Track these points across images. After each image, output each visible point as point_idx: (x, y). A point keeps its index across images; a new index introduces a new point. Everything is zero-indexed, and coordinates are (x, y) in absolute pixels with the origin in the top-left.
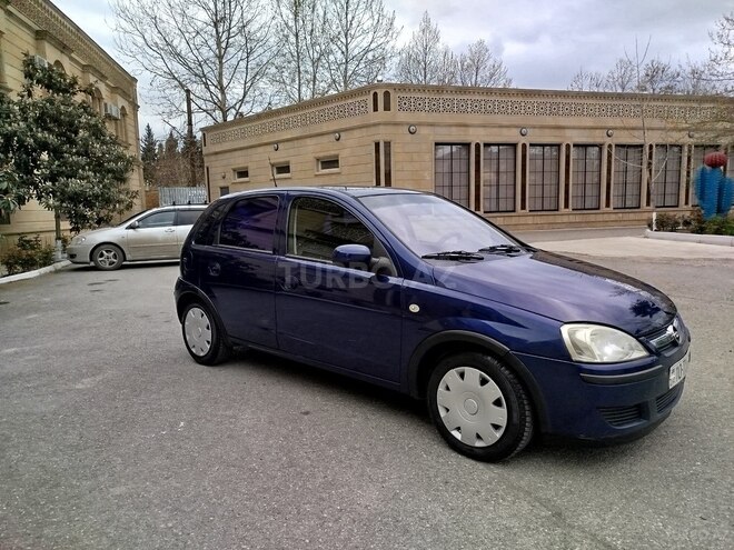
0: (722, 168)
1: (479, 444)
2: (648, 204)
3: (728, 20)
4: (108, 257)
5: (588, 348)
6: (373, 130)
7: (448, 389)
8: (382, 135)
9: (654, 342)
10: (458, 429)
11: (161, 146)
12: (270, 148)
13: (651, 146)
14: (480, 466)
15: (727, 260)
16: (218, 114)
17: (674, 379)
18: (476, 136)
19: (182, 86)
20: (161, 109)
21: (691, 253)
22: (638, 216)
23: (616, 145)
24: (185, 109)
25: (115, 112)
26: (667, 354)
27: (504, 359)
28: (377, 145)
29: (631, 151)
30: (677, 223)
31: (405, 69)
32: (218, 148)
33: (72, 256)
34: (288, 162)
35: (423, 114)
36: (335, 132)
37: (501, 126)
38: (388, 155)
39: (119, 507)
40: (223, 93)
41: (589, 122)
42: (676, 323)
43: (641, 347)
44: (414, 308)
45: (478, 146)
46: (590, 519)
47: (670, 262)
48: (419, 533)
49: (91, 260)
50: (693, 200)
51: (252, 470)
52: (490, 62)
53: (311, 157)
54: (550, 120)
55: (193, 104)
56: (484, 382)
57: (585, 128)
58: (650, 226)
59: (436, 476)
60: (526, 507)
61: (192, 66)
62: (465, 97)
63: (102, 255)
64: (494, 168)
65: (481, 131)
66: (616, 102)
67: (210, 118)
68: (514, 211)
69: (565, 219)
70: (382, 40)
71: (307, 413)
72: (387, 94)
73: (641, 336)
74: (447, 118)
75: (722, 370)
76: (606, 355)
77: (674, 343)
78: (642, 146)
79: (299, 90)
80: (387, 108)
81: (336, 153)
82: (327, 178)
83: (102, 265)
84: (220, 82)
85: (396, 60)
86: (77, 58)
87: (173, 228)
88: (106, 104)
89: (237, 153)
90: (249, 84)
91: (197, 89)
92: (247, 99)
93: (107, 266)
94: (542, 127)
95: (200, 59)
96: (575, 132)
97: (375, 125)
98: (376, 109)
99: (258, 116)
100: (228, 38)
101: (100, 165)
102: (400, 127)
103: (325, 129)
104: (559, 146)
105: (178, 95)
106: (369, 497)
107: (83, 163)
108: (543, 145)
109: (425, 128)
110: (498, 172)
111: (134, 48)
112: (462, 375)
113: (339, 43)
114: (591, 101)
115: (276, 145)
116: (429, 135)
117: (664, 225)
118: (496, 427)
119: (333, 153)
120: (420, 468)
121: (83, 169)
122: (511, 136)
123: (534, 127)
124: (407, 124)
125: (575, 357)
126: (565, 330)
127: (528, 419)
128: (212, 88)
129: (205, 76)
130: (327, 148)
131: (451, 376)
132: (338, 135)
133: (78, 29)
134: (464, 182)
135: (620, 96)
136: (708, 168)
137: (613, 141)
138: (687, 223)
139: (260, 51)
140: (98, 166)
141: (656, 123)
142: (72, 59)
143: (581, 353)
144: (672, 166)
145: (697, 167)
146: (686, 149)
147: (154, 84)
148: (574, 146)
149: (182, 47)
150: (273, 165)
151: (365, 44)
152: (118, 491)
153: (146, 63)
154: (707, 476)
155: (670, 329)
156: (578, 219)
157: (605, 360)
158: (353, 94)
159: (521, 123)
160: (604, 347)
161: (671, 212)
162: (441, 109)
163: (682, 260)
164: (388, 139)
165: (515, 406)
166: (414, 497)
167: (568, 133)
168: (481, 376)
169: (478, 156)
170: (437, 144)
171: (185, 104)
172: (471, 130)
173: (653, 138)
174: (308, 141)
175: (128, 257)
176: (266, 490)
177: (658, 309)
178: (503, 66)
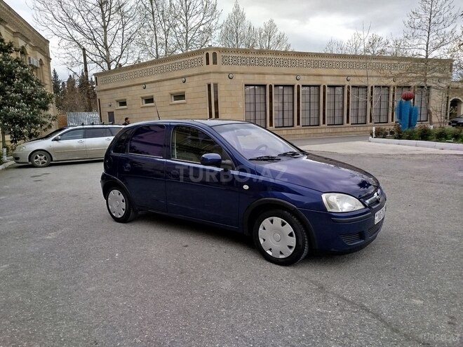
0: (412, 100)
1: (281, 257)
2: (371, 122)
3: (414, 13)
4: (41, 159)
5: (335, 205)
6: (206, 77)
7: (264, 229)
8: (212, 79)
9: (367, 201)
10: (270, 250)
11: (63, 83)
12: (141, 87)
13: (372, 87)
14: (282, 268)
15: (413, 155)
16: (105, 64)
17: (377, 220)
18: (269, 80)
19: (80, 46)
20: (66, 61)
21: (394, 150)
22: (365, 129)
23: (352, 86)
24: (83, 61)
25: (36, 63)
26: (373, 207)
27: (293, 212)
28: (209, 86)
29: (360, 90)
30: (387, 133)
31: (224, 37)
32: (105, 87)
33: (16, 159)
34: (152, 96)
35: (237, 66)
36: (182, 77)
37: (285, 74)
38: (216, 92)
39: (94, 297)
40: (107, 50)
41: (336, 72)
42: (379, 191)
43: (361, 204)
44: (246, 187)
45: (271, 86)
46: (336, 288)
47: (381, 156)
48: (254, 300)
49: (30, 161)
50: (396, 119)
51: (162, 276)
52: (277, 34)
53: (167, 93)
54: (314, 71)
55: (87, 58)
56: (283, 224)
57: (334, 76)
58: (372, 135)
59: (260, 274)
60: (306, 285)
61: (86, 33)
62: (263, 56)
63: (37, 158)
64: (281, 100)
65: (273, 77)
66: (352, 60)
67: (99, 67)
68: (293, 126)
69: (323, 131)
70: (209, 18)
71: (186, 246)
72: (215, 54)
73: (361, 199)
74: (252, 69)
75: (404, 216)
76: (343, 208)
77: (377, 201)
78: (366, 87)
79: (157, 50)
80: (215, 63)
81: (184, 90)
82: (177, 106)
83: (37, 164)
84: (105, 43)
85: (219, 31)
86: (9, 27)
87: (83, 140)
88: (29, 58)
89: (119, 91)
90: (125, 45)
91: (90, 48)
92: (124, 55)
93: (40, 165)
94: (309, 75)
95: (92, 28)
96: (329, 78)
97: (207, 73)
98: (208, 63)
99: (132, 67)
100: (110, 15)
101: (30, 99)
102: (223, 75)
103: (176, 76)
104: (319, 86)
105: (77, 52)
106: (227, 285)
107: (19, 97)
108: (310, 86)
109: (239, 75)
110: (283, 103)
111: (46, 21)
112: (272, 221)
113: (181, 19)
114: (337, 60)
115: (144, 85)
116: (241, 80)
117: (380, 134)
118: (290, 247)
119: (181, 90)
120: (252, 270)
121: (19, 101)
122: (290, 80)
123: (304, 75)
124: (227, 72)
125: (329, 210)
126: (324, 196)
127: (306, 242)
128: (100, 47)
129: (95, 39)
130: (177, 87)
131: (266, 222)
132: (184, 79)
133: (10, 8)
134: (263, 109)
135: (354, 57)
136: (404, 101)
137: (350, 83)
138: (392, 133)
139: (131, 24)
140: (29, 99)
141: (375, 73)
142: (6, 28)
143: (331, 207)
144: (384, 99)
145: (398, 99)
146: (392, 89)
147: (61, 45)
148: (328, 86)
149: (79, 20)
150: (142, 98)
151: (198, 20)
152: (91, 289)
153: (55, 30)
154: (393, 267)
155: (376, 194)
156: (331, 130)
157: (344, 211)
158: (193, 54)
159: (296, 73)
160: (344, 204)
161: (383, 126)
162: (248, 63)
163: (389, 155)
164: (216, 81)
165: (300, 236)
166: (249, 284)
167: (325, 78)
168: (282, 221)
169: (271, 93)
170: (246, 85)
171: (82, 57)
172: (267, 76)
173: (373, 82)
174: (165, 83)
175: (54, 159)
176: (171, 285)
177: (370, 185)
178: (285, 36)
